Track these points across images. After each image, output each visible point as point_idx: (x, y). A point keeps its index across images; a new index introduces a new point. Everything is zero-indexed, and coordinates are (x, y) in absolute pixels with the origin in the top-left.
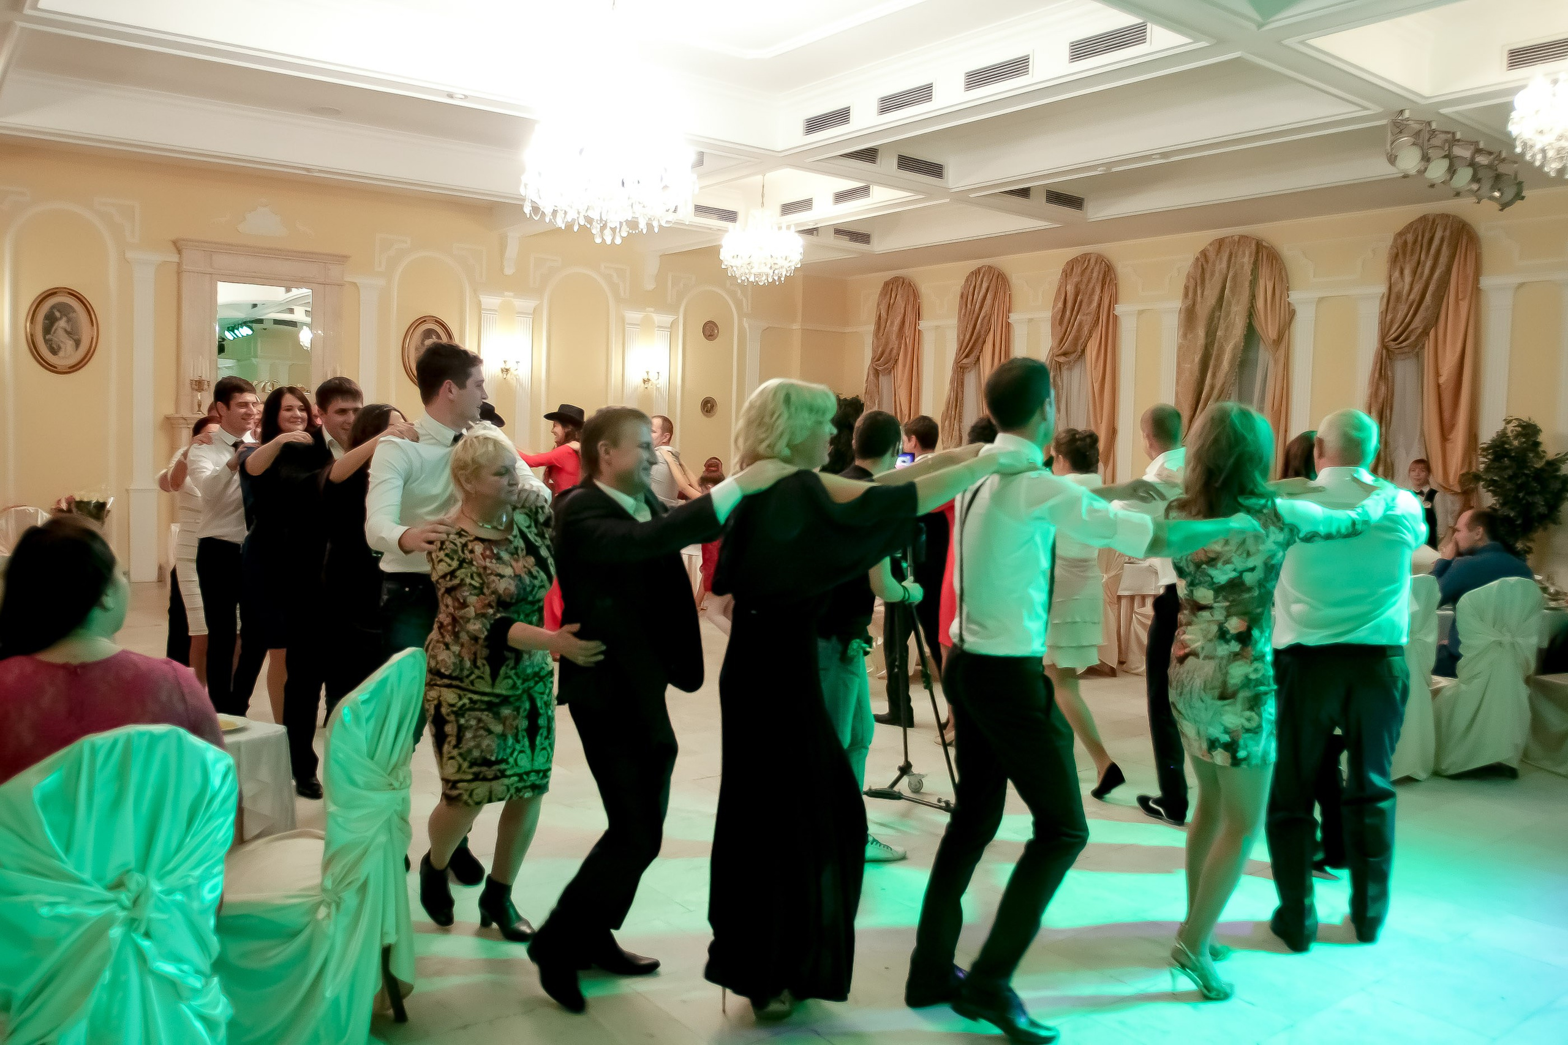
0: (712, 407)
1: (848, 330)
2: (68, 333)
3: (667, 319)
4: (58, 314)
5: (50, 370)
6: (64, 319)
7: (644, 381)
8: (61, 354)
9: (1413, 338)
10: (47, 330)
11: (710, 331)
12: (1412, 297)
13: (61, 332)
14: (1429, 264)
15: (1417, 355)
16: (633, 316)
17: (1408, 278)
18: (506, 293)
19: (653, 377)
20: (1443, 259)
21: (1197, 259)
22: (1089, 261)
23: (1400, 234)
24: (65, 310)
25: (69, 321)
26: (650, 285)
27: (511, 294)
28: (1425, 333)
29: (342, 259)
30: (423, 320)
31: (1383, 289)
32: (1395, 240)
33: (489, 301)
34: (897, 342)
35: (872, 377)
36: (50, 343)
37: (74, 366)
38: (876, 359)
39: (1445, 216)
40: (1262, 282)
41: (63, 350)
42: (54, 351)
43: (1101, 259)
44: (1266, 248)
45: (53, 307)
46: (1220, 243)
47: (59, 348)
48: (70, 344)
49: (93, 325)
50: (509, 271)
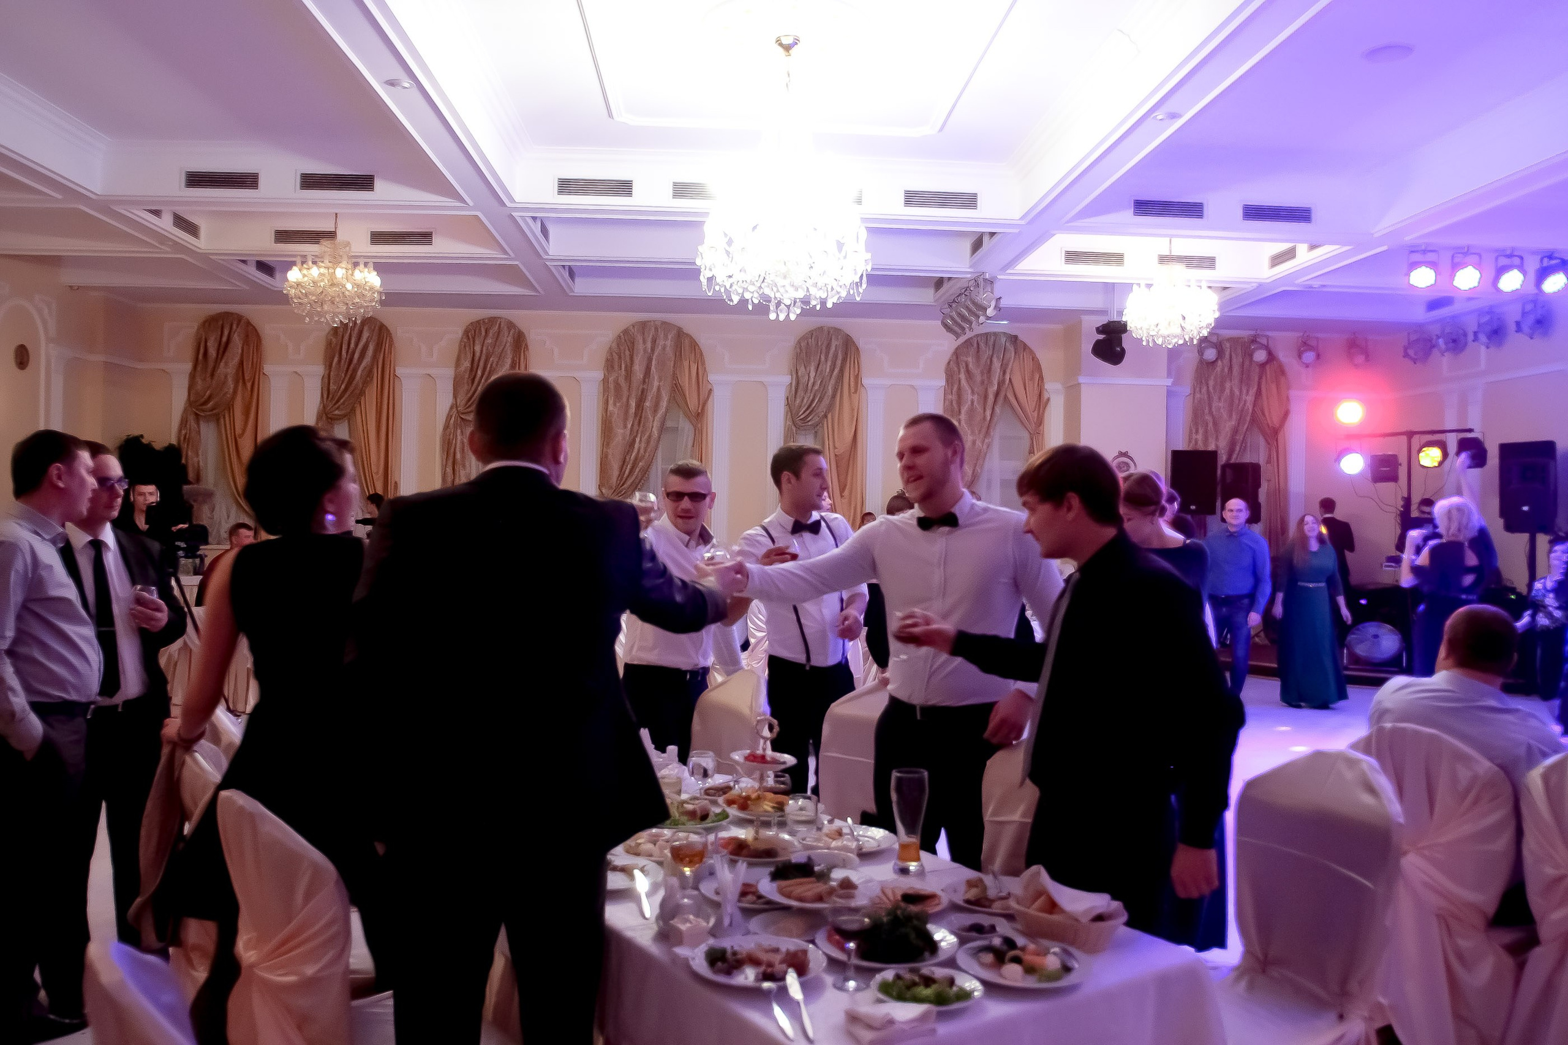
9: (817, 419)
11: (21, 357)
12: (816, 388)
14: (829, 363)
15: (816, 432)
17: (812, 374)
20: (839, 362)
21: (619, 337)
22: (500, 324)
23: (804, 338)
28: (826, 416)
31: (786, 379)
32: (799, 342)
34: (232, 386)
38: (190, 403)
39: (837, 331)
40: (686, 364)
43: (511, 325)
44: (688, 335)
46: (643, 325)
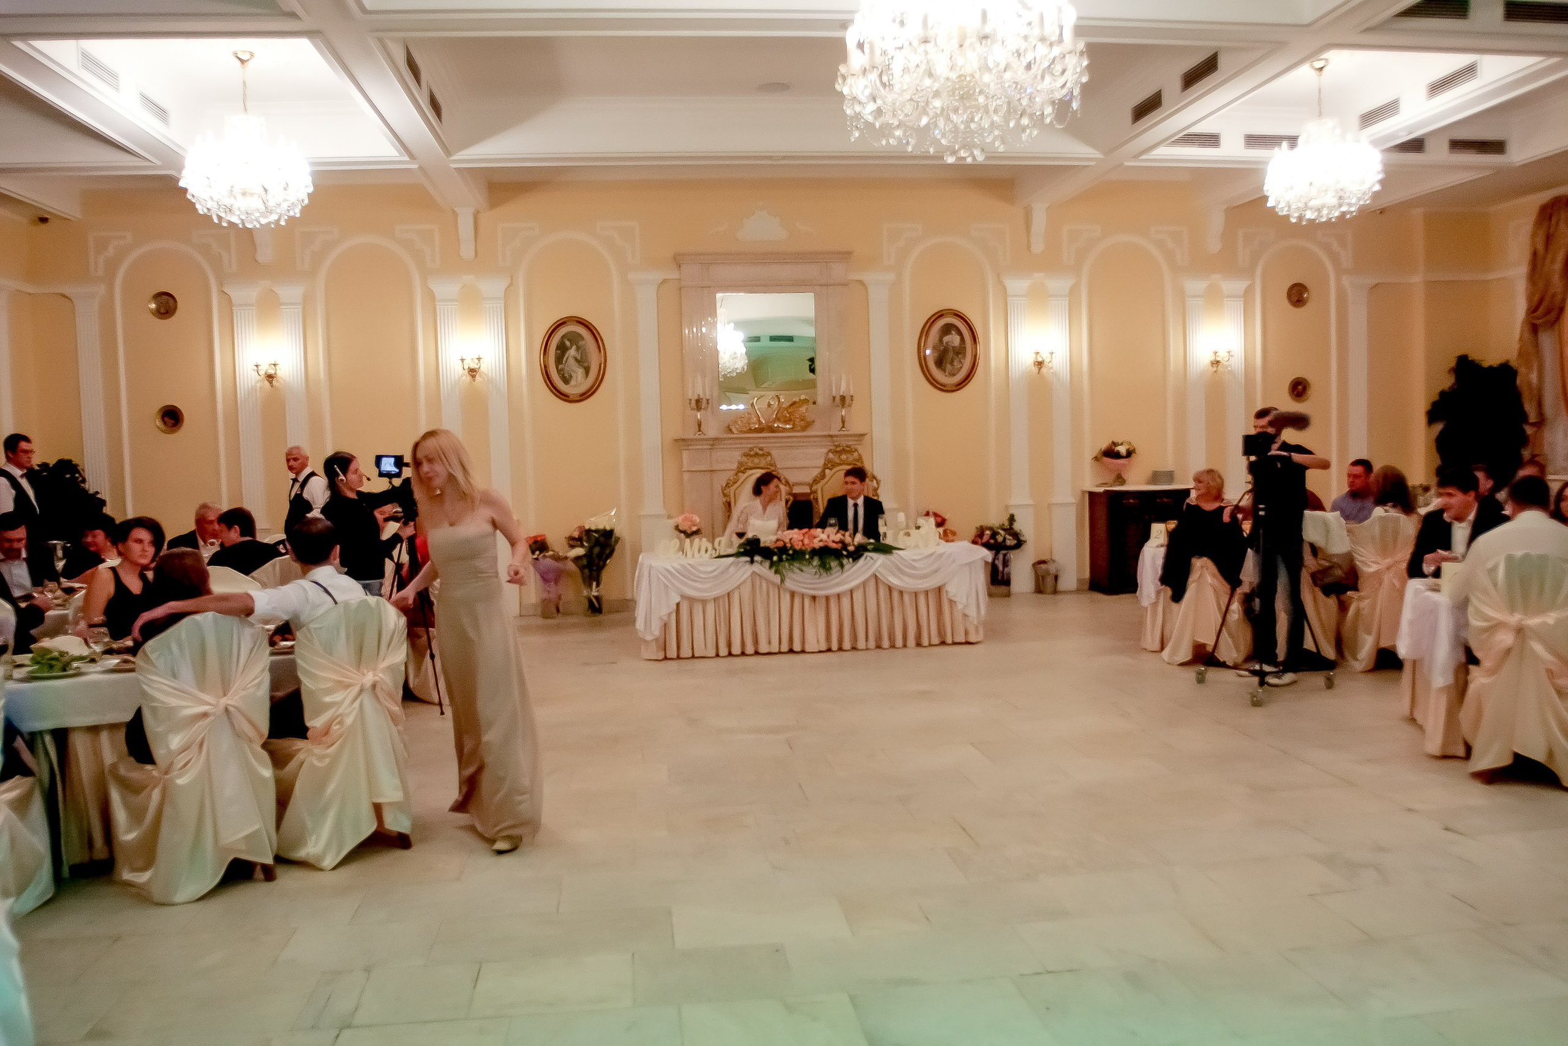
0: (1305, 389)
1: (1491, 276)
2: (576, 359)
3: (1239, 286)
4: (568, 343)
5: (563, 400)
6: (574, 347)
7: (1216, 363)
8: (573, 382)
10: (559, 360)
11: (1297, 295)
13: (571, 361)
16: (1195, 286)
18: (1036, 275)
19: (1222, 356)
24: (574, 338)
25: (578, 349)
26: (1214, 245)
27: (1041, 275)
29: (845, 256)
30: (940, 315)
33: (1017, 285)
35: (1527, 335)
36: (562, 372)
37: (584, 394)
38: (1532, 310)
41: (574, 378)
42: (566, 381)
45: (563, 337)
47: (571, 376)
48: (580, 372)
49: (600, 351)
50: (1038, 247)
